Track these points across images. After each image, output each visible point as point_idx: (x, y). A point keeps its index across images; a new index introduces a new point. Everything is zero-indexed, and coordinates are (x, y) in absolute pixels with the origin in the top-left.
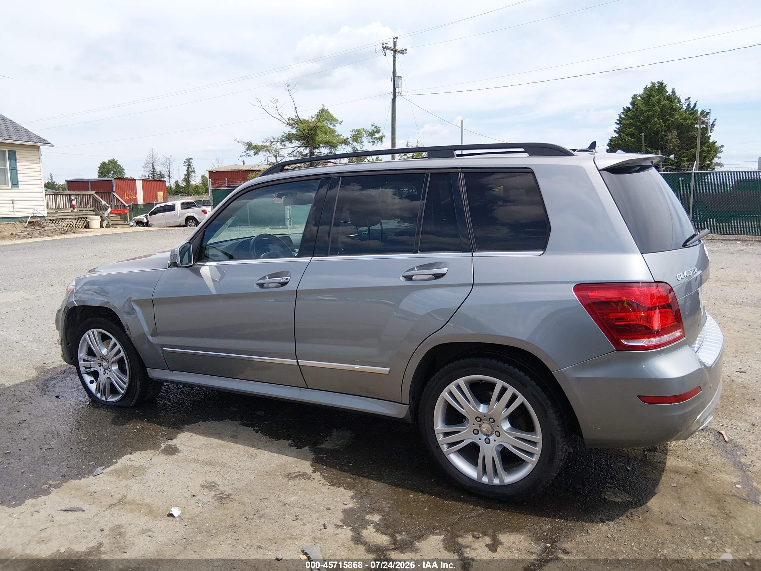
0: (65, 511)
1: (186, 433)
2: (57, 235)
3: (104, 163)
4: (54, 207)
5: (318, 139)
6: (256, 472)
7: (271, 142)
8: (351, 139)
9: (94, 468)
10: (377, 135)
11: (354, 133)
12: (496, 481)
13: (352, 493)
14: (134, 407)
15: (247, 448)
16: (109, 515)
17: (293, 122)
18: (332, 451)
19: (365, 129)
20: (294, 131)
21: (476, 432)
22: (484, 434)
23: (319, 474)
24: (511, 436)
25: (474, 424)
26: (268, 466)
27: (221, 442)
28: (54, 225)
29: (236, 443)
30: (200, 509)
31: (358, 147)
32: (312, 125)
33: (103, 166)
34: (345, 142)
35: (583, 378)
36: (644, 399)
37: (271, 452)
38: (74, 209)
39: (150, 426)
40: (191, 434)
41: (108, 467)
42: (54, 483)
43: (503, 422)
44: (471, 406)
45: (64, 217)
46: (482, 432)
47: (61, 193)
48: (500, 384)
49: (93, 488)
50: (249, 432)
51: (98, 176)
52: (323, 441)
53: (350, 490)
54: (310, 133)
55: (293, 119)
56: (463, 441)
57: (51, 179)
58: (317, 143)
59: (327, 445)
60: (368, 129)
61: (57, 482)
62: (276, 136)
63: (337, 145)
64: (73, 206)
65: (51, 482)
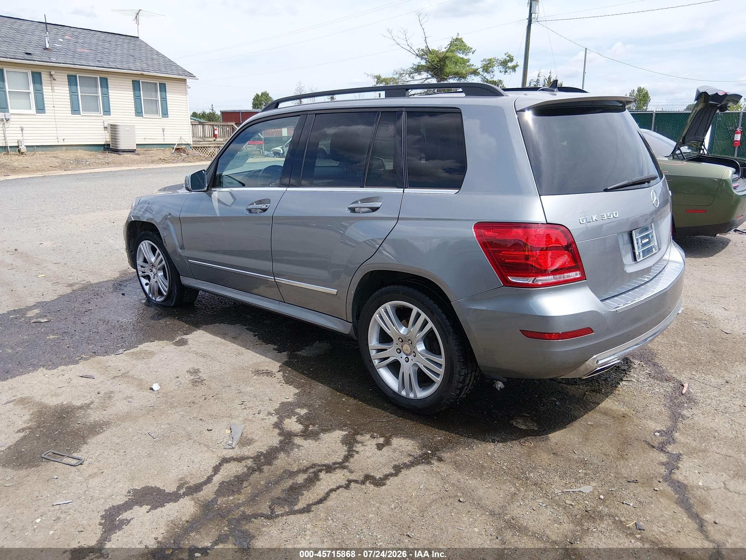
0: (82, 377)
1: (201, 331)
2: (199, 161)
3: (258, 95)
4: (202, 136)
5: (447, 70)
6: (234, 366)
7: (401, 74)
8: (481, 69)
9: (118, 348)
10: (510, 64)
11: (484, 63)
12: (412, 396)
13: (297, 391)
14: (173, 307)
15: (239, 347)
16: (110, 384)
17: (423, 52)
18: (304, 357)
19: (497, 58)
20: (423, 63)
21: (399, 351)
22: (405, 353)
23: (282, 373)
24: (423, 357)
25: (397, 344)
26: (246, 363)
27: (223, 340)
28: (197, 152)
29: (234, 342)
30: (176, 388)
31: (488, 77)
32: (441, 56)
33: (257, 98)
34: (475, 73)
35: (478, 310)
36: (525, 333)
37: (256, 353)
38: (216, 138)
39: (177, 322)
40: (204, 332)
41: (129, 350)
42: (85, 357)
43: (418, 344)
44: (394, 328)
45: (207, 146)
46: (403, 352)
47: (207, 123)
48: (415, 310)
49: (110, 363)
50: (250, 336)
51: (252, 108)
52: (302, 349)
53: (297, 388)
54: (438, 65)
55: (422, 50)
56: (389, 358)
57: (213, 110)
58: (446, 74)
59: (303, 353)
60: (500, 58)
61: (88, 356)
62: (405, 68)
63: (466, 76)
64: (215, 136)
65: (84, 356)
